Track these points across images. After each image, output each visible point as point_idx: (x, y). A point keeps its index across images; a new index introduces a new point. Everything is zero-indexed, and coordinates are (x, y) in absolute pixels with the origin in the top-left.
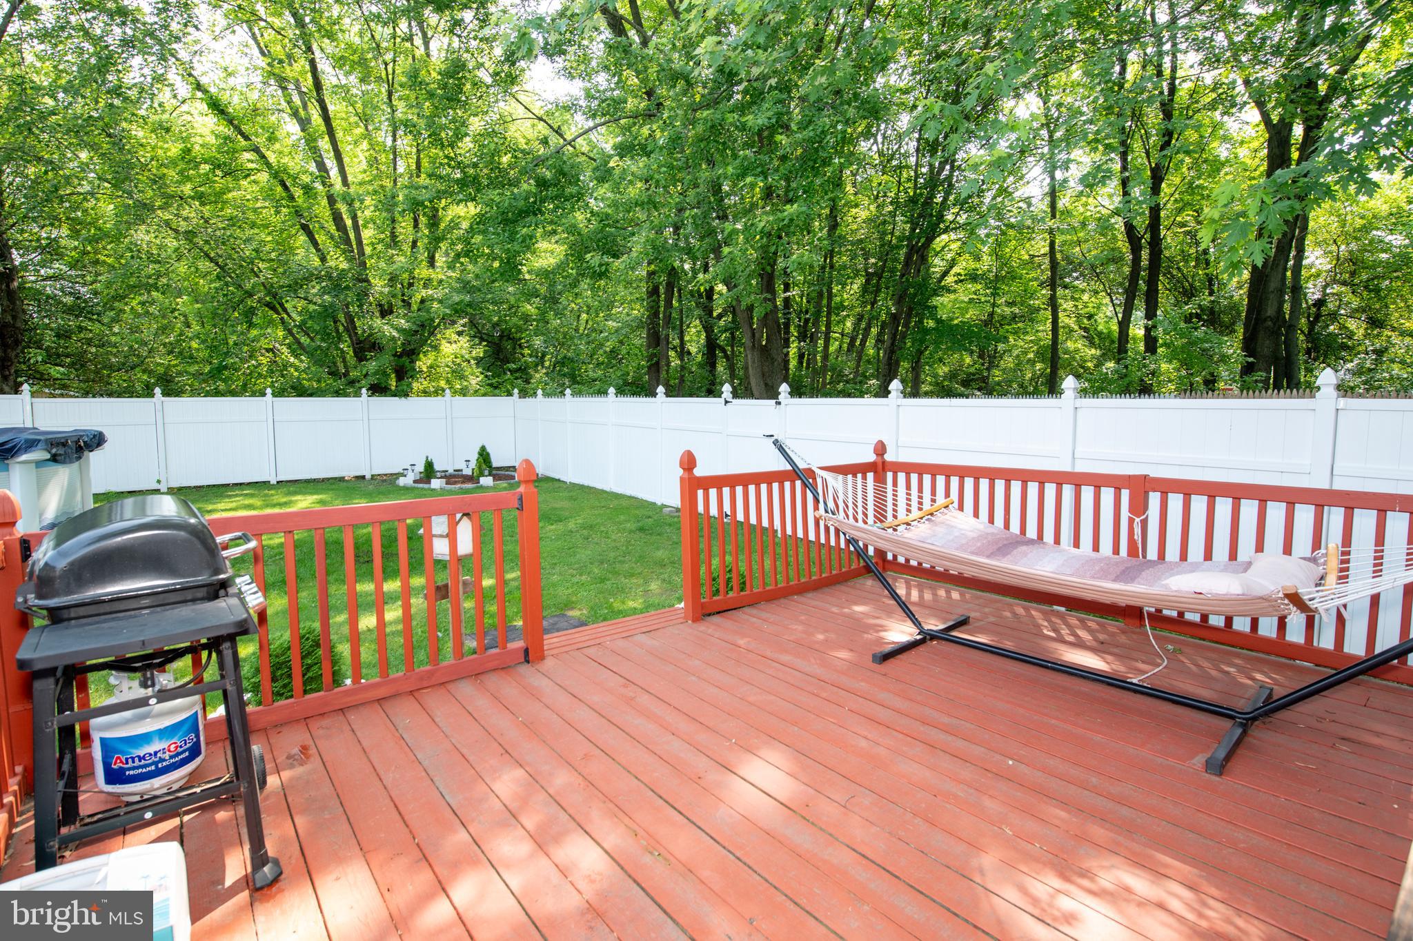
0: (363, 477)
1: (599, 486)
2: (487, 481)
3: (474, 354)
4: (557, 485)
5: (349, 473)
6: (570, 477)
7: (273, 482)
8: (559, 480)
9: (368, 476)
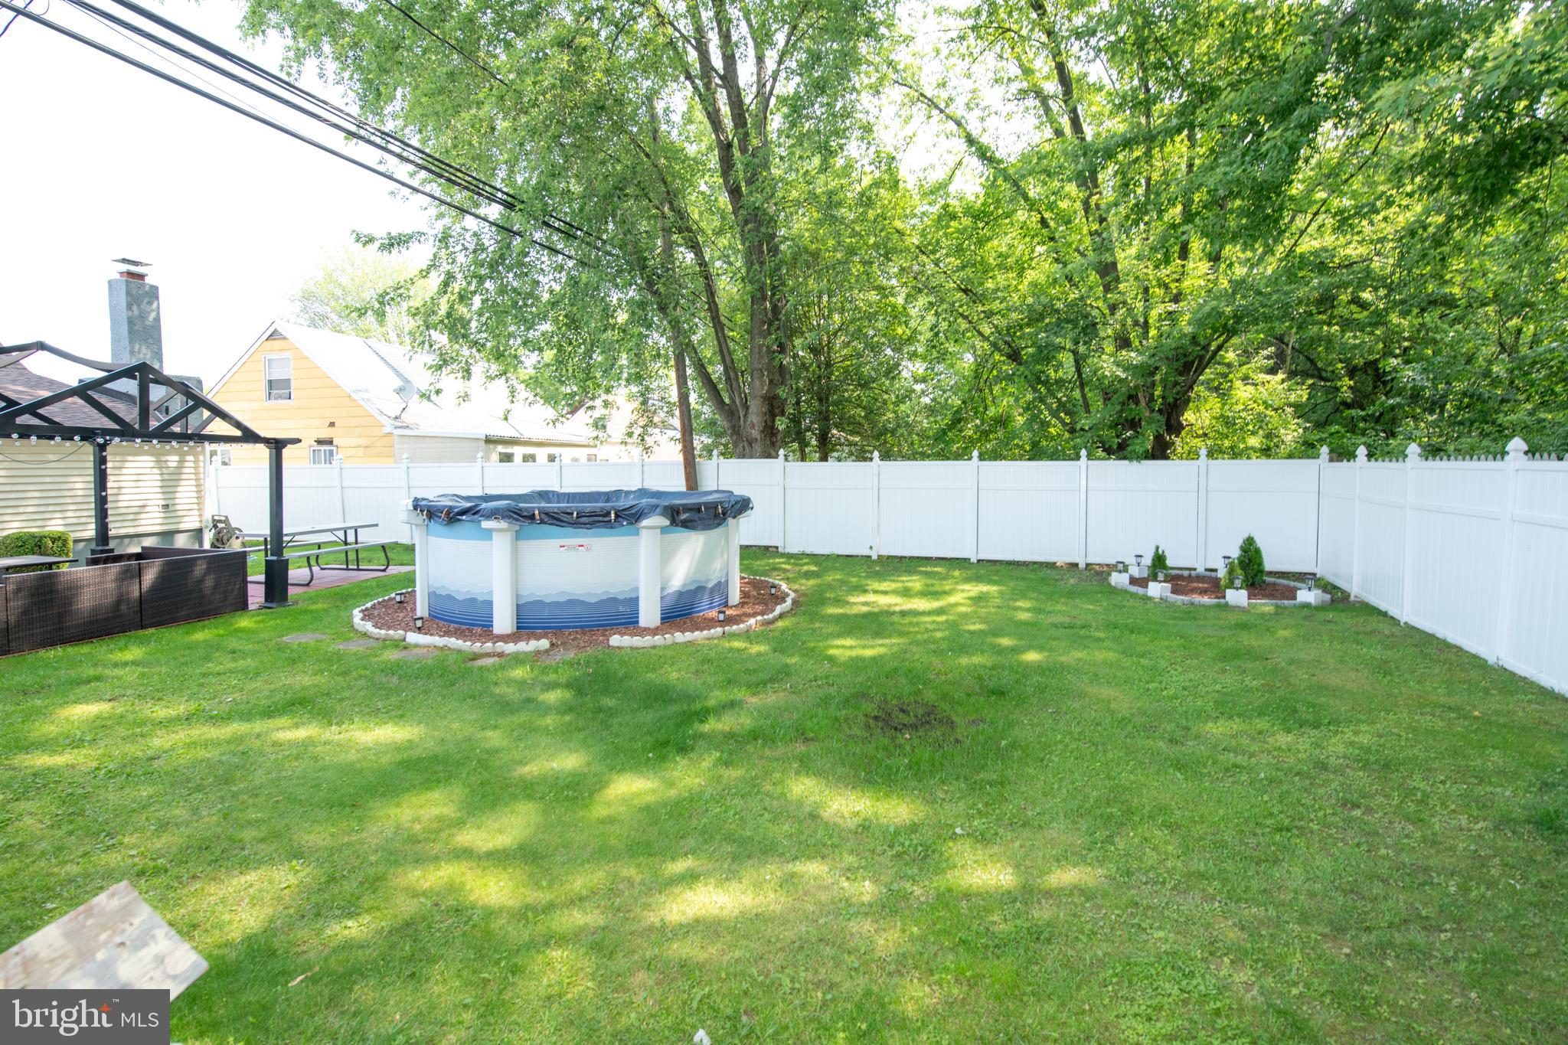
0: (1077, 565)
1: (1471, 645)
2: (1237, 597)
3: (1293, 398)
4: (1374, 623)
5: (1061, 559)
6: (1407, 612)
7: (974, 560)
8: (1385, 614)
9: (1082, 565)
